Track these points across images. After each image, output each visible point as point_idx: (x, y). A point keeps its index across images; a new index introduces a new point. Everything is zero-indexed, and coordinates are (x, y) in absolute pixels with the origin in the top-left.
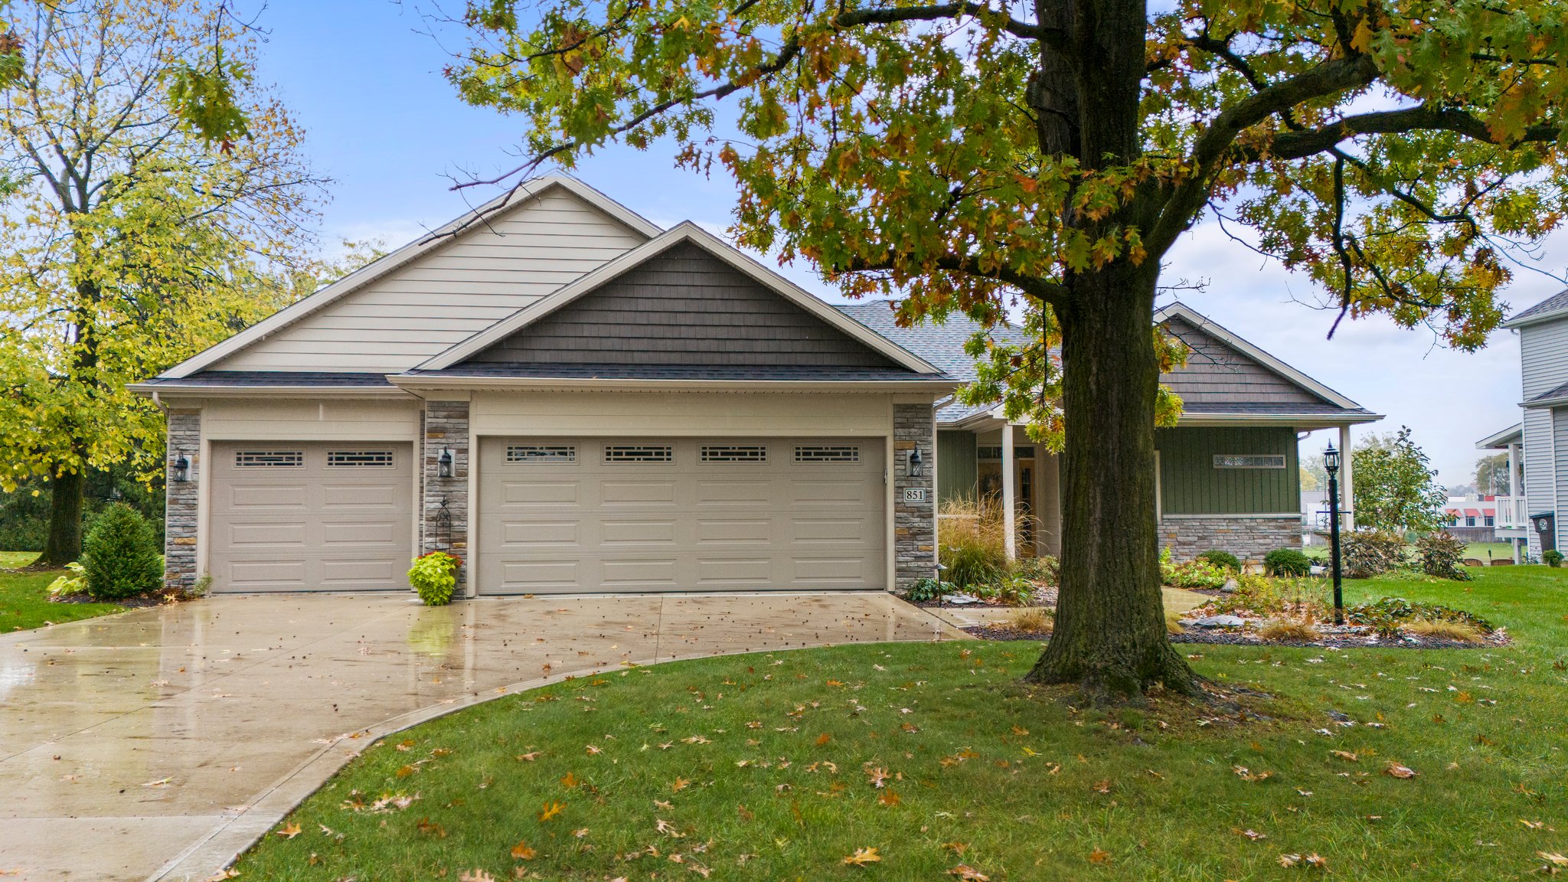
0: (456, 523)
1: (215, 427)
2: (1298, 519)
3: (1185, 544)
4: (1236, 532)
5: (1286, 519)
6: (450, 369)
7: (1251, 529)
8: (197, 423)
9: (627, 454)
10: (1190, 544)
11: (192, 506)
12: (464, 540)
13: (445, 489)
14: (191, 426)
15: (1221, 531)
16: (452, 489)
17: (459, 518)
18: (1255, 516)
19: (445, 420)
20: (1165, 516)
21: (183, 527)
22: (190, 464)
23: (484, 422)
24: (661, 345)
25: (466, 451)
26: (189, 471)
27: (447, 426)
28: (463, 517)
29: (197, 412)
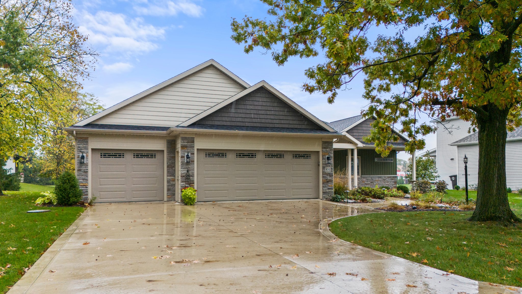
0: (191, 178)
1: (94, 144)
2: (396, 177)
3: (367, 184)
4: (380, 181)
5: (393, 177)
6: (190, 126)
7: (384, 180)
8: (87, 142)
9: (243, 155)
10: (369, 184)
11: (86, 172)
12: (194, 183)
13: (187, 166)
14: (85, 144)
15: (376, 180)
16: (190, 166)
18: (385, 176)
19: (187, 143)
20: (362, 176)
21: (83, 179)
22: (85, 157)
23: (199, 144)
25: (193, 154)
27: (188, 145)
28: (193, 176)
29: (87, 138)
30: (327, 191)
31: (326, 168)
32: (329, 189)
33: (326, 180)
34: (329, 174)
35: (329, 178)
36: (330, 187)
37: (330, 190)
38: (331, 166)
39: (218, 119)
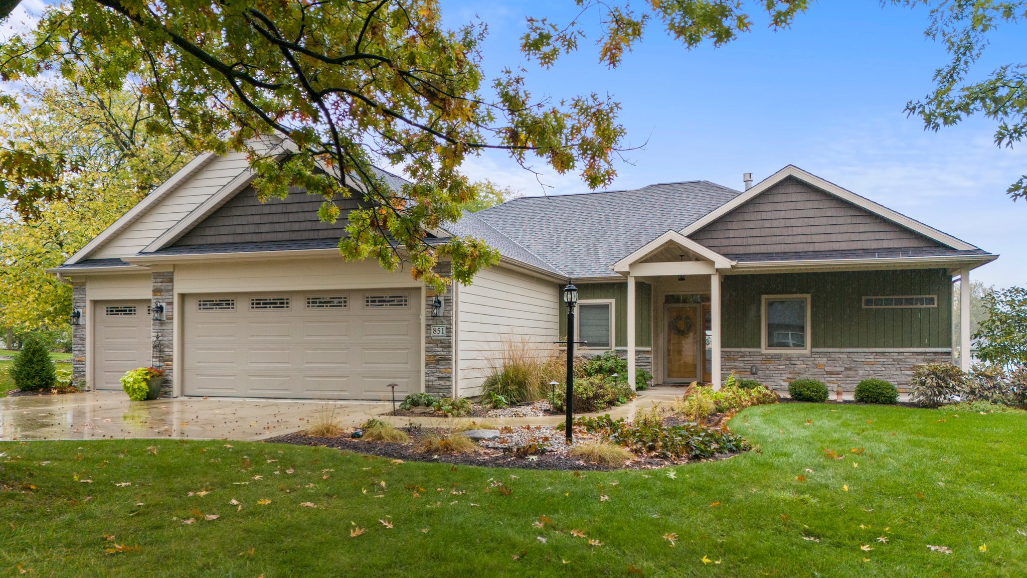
0: (166, 350)
1: (96, 292)
2: (949, 353)
3: (831, 373)
4: (883, 364)
5: (935, 353)
6: (159, 251)
7: (899, 361)
8: (84, 290)
9: (264, 304)
10: (838, 373)
11: (83, 339)
12: (171, 360)
13: (161, 328)
14: (82, 292)
15: (867, 363)
16: (164, 328)
17: (168, 346)
18: (901, 350)
19: (160, 284)
20: (814, 350)
21: (80, 351)
22: (81, 314)
23: (183, 285)
24: (278, 227)
25: (171, 303)
26: (81, 318)
27: (162, 288)
28: (170, 346)
29: (84, 284)
30: (436, 383)
31: (433, 328)
32: (440, 378)
33: (435, 356)
34: (441, 342)
35: (440, 352)
36: (443, 375)
37: (442, 383)
38: (446, 322)
39: (211, 231)
